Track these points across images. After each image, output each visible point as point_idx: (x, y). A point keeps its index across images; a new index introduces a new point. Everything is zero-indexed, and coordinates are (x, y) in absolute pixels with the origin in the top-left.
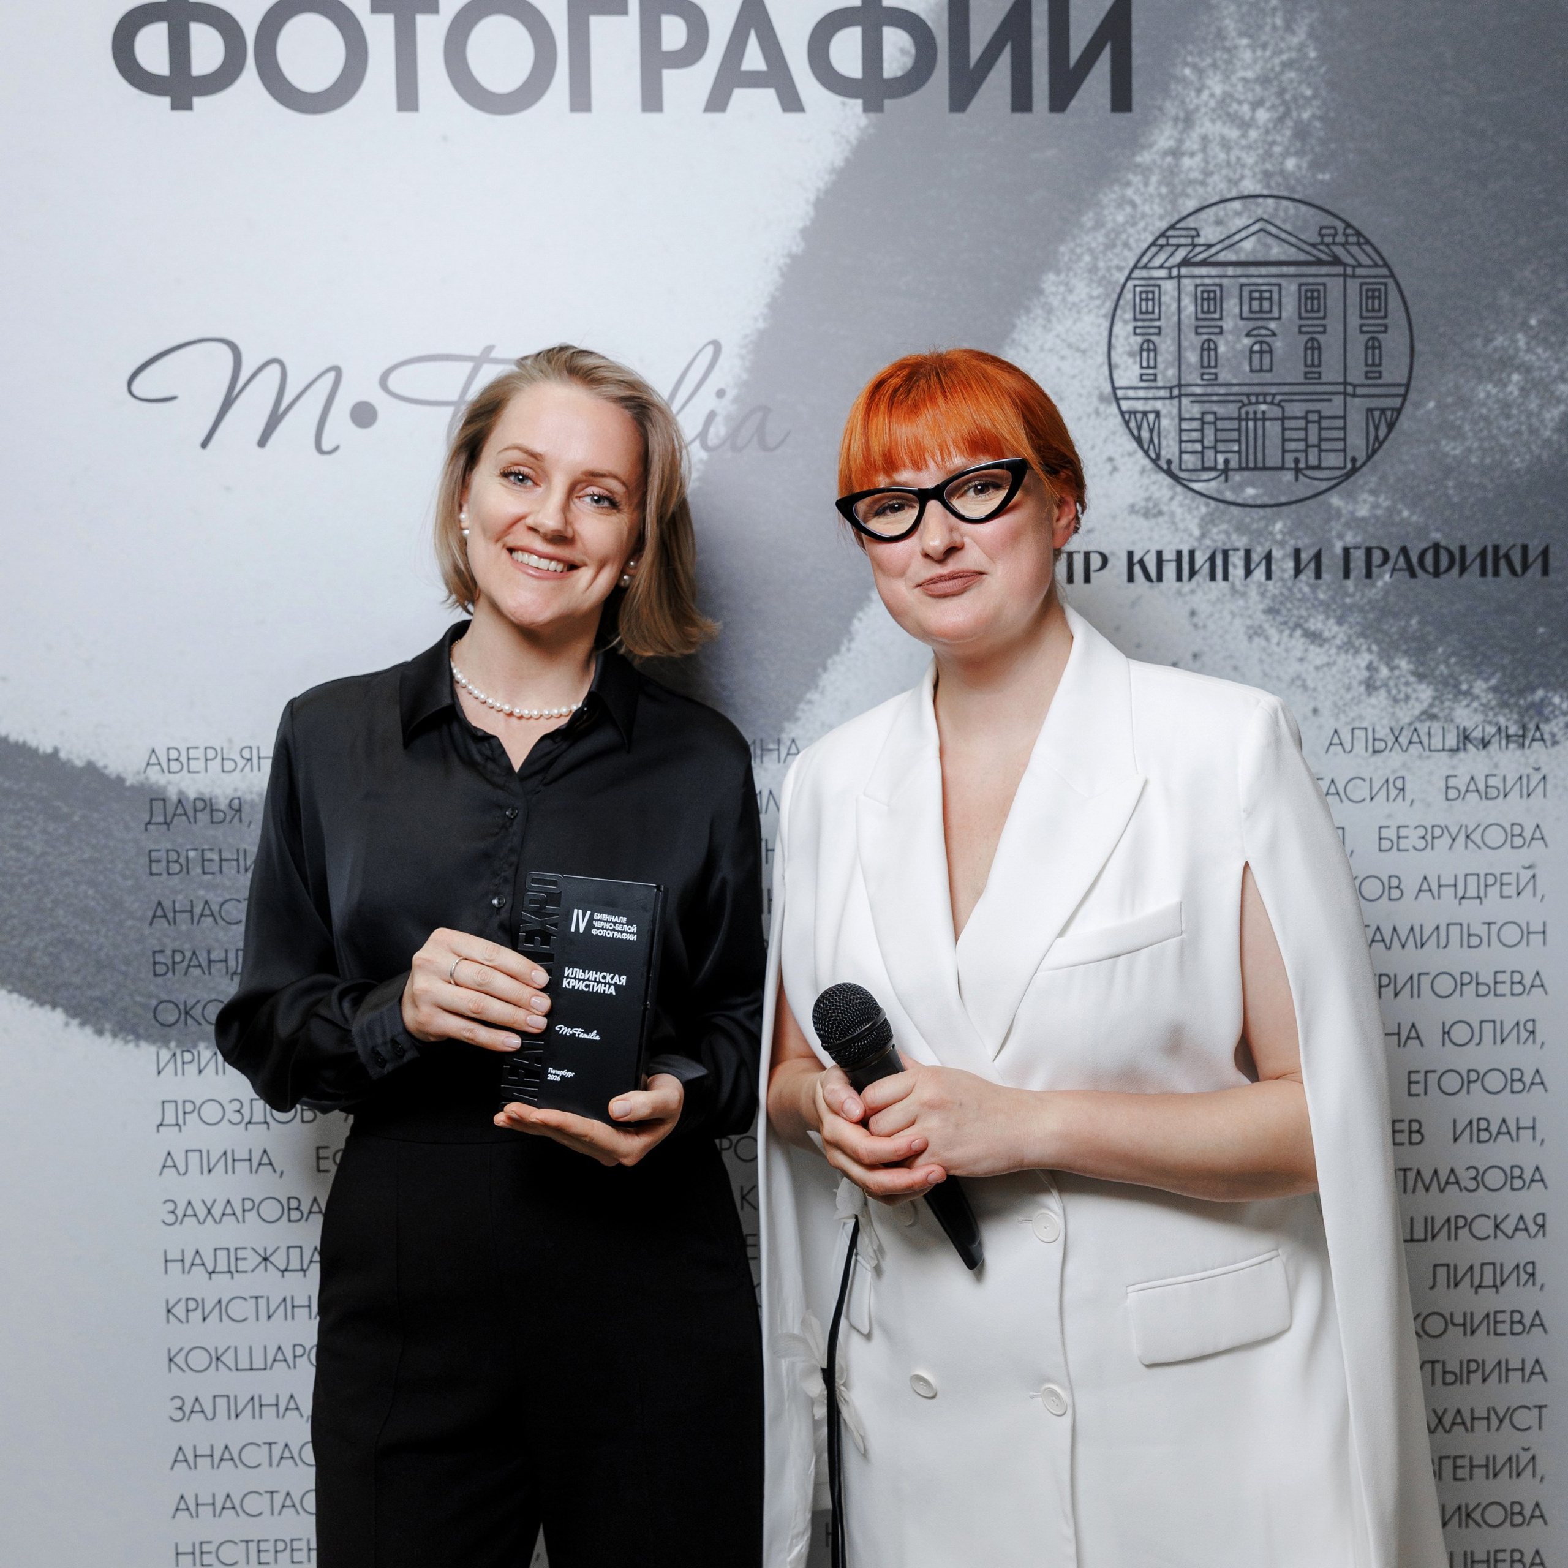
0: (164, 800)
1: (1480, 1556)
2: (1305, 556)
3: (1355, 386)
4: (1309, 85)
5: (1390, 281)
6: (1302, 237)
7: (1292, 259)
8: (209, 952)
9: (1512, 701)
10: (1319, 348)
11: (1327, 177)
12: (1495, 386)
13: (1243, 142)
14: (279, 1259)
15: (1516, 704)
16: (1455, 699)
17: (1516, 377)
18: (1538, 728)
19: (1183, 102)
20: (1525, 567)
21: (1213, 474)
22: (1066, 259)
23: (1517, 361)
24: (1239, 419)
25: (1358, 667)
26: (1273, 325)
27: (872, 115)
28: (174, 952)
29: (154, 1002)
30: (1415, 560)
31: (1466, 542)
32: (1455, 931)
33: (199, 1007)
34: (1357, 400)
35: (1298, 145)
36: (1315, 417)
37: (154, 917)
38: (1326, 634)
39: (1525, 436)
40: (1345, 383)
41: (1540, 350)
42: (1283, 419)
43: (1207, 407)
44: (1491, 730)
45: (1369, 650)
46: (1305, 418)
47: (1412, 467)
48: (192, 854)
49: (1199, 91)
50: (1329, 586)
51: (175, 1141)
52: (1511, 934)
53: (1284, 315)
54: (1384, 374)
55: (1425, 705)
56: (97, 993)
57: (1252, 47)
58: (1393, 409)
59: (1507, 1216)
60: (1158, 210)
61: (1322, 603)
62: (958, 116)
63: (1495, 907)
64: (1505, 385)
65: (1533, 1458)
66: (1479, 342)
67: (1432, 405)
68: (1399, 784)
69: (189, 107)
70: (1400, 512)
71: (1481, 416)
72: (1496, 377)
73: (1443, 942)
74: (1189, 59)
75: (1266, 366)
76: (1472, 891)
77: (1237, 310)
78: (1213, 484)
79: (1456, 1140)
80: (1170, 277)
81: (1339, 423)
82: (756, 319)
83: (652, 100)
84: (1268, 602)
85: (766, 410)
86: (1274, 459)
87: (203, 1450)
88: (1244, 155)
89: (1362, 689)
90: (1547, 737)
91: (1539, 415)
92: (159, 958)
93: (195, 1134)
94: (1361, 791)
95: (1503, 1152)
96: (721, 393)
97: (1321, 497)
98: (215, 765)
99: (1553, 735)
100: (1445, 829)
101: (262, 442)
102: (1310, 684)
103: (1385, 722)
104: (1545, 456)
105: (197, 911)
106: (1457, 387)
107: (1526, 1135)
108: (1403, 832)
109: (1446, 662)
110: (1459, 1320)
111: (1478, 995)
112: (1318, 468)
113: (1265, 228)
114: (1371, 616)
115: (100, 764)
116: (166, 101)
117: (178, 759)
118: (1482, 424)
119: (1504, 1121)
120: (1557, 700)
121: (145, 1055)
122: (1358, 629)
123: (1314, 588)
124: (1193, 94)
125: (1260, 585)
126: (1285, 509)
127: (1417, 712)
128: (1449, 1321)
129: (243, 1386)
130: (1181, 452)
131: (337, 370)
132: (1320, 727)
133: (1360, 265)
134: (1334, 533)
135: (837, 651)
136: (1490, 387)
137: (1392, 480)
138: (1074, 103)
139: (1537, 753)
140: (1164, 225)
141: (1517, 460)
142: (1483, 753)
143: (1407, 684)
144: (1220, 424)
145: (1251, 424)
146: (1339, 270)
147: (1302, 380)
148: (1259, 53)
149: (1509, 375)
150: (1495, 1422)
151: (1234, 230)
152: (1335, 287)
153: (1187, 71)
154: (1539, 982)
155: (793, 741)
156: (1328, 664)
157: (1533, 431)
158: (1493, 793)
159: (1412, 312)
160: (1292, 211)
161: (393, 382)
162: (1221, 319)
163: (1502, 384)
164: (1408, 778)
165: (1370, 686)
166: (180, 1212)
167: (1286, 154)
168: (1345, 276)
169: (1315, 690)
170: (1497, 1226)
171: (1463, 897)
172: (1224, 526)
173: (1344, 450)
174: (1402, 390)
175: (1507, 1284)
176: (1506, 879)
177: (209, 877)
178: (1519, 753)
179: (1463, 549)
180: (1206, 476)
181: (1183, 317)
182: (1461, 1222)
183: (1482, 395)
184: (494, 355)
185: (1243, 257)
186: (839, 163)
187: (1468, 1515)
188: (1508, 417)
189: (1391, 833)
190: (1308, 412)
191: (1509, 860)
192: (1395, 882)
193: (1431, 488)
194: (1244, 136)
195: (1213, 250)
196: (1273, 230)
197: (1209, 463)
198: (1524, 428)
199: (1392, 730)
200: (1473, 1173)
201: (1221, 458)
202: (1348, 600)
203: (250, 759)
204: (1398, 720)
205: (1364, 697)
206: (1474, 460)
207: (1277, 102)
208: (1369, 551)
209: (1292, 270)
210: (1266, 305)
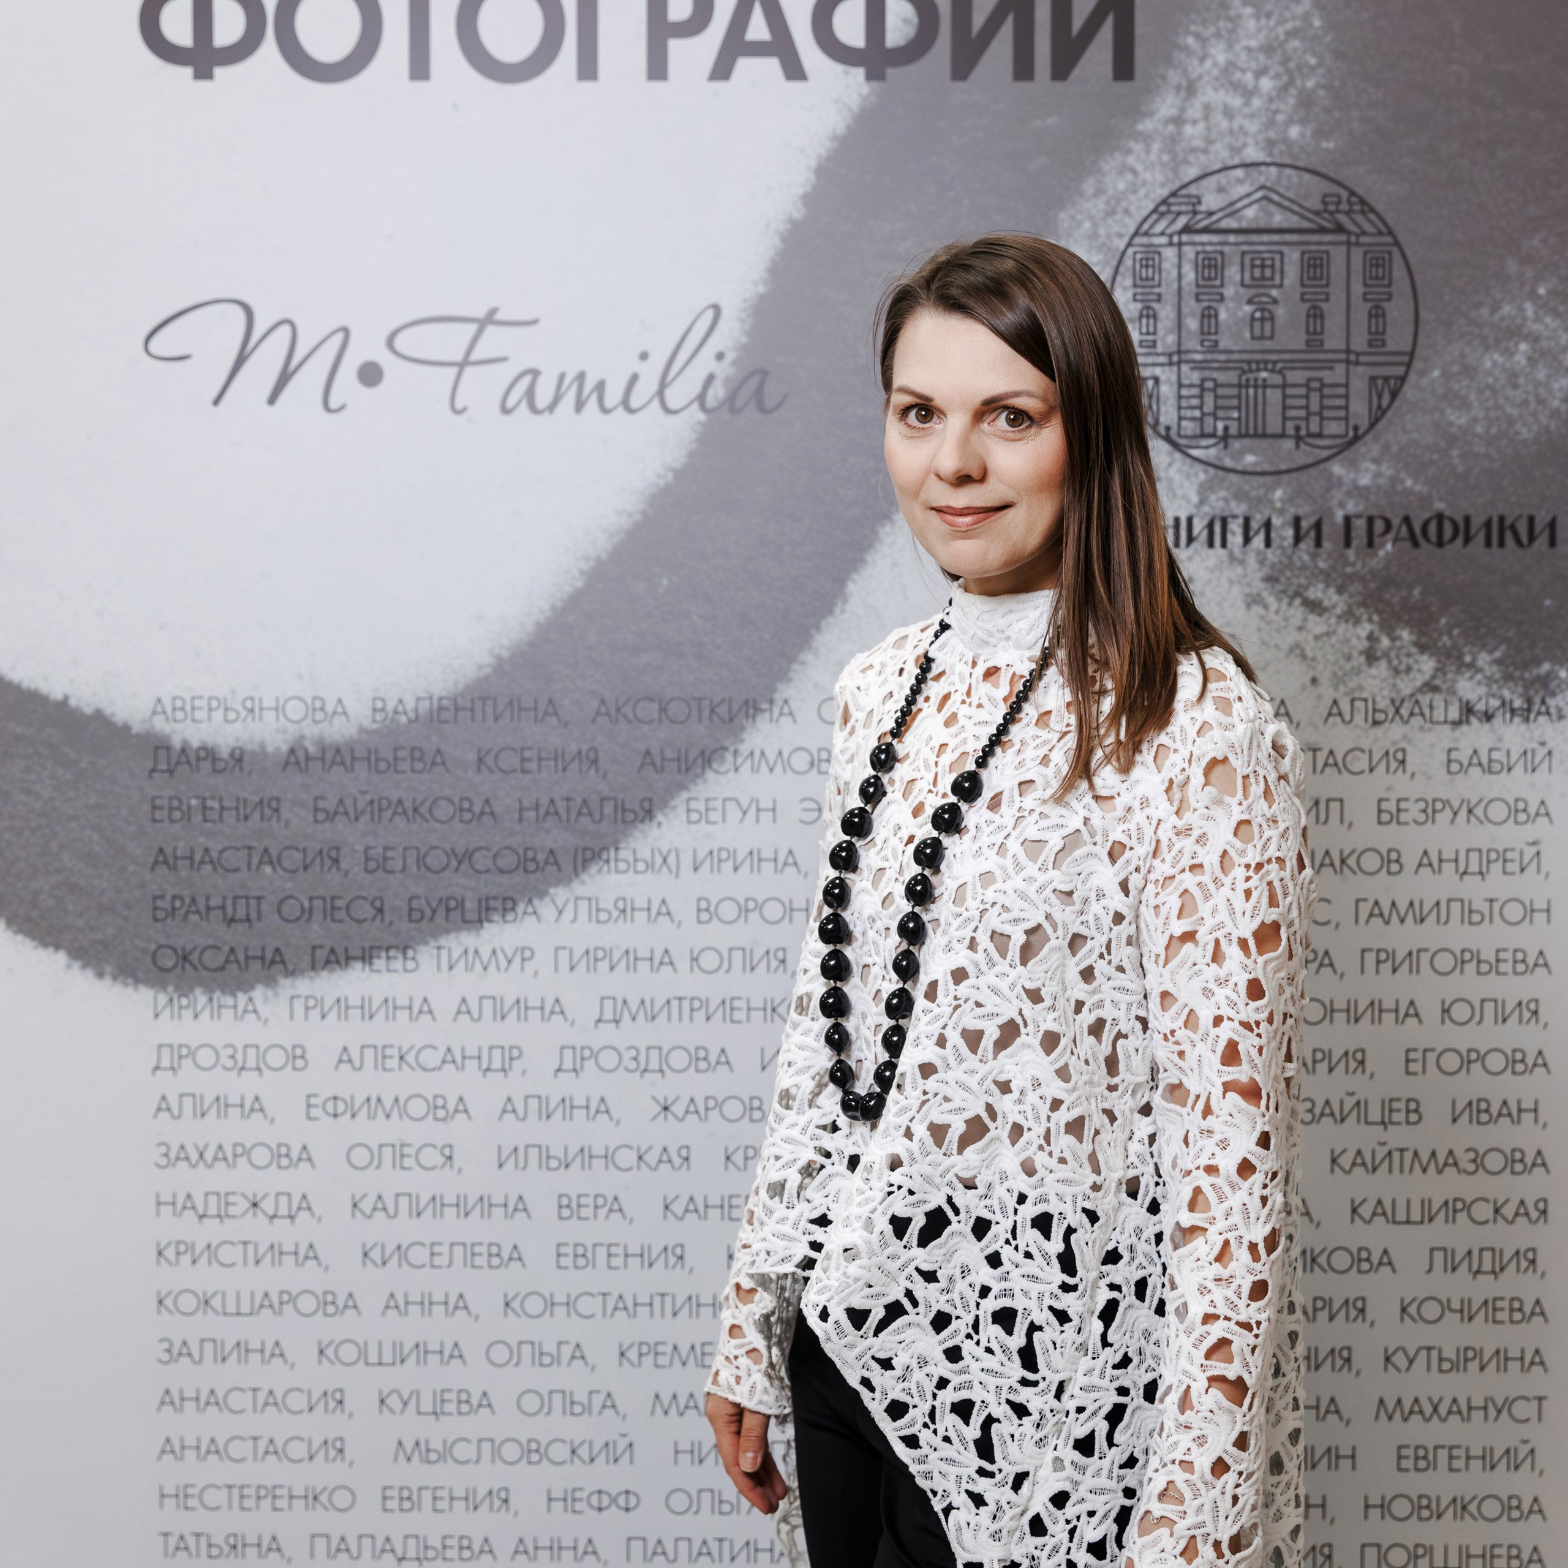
0: (168, 748)
1: (1476, 1550)
2: (1305, 524)
3: (1358, 354)
4: (1314, 54)
5: (1395, 250)
6: (1307, 204)
7: (1295, 226)
8: (208, 898)
9: (1517, 674)
10: (1322, 316)
11: (1331, 145)
12: (1502, 354)
13: (1246, 110)
14: (268, 1206)
15: (1522, 678)
16: (1458, 671)
17: (1523, 346)
18: (1543, 702)
19: (1185, 71)
20: (1532, 538)
21: (1211, 441)
22: (1066, 224)
23: (1525, 331)
24: (1240, 386)
25: (1358, 638)
26: (1274, 293)
27: (875, 84)
28: (174, 898)
29: (153, 947)
30: (1417, 529)
31: (1471, 512)
32: (1456, 907)
33: (196, 954)
34: (1360, 369)
35: (1302, 113)
36: (1316, 385)
37: (156, 862)
38: (1326, 603)
39: (1533, 406)
40: (1348, 351)
41: (1548, 320)
42: (1284, 386)
43: (1207, 374)
44: (1495, 703)
45: (1370, 620)
46: (1307, 385)
47: (1415, 436)
48: (194, 802)
49: (1202, 60)
50: (1329, 556)
51: (171, 1085)
52: (1514, 912)
53: (1286, 282)
54: (1389, 342)
55: (1427, 677)
56: (99, 936)
57: (1257, 17)
58: (1396, 378)
59: (1507, 1201)
60: (1160, 178)
61: (1322, 571)
62: (960, 85)
63: (1497, 884)
64: (1512, 354)
65: (1532, 1451)
66: (1485, 311)
67: (1436, 373)
68: (1400, 756)
69: (209, 76)
70: (1402, 482)
71: (1488, 386)
72: (1503, 346)
73: (1443, 918)
74: (1193, 28)
75: (1267, 333)
76: (1474, 867)
77: (1238, 278)
78: (1213, 451)
79: (1454, 1120)
80: (1171, 244)
81: (1342, 391)
82: (756, 284)
83: (657, 69)
84: (1266, 570)
85: (764, 373)
86: (1274, 425)
87: (190, 1393)
88: (1246, 123)
89: (1362, 659)
90: (1553, 711)
91: (1547, 384)
92: (160, 903)
93: (189, 1079)
94: (1360, 763)
95: (1504, 1135)
96: (720, 356)
97: (1322, 466)
98: (218, 715)
99: (1559, 710)
100: (1446, 803)
101: (272, 400)
102: (1309, 653)
103: (1386, 693)
104: (1553, 426)
105: (198, 857)
106: (1463, 356)
107: (1527, 1118)
108: (1403, 805)
109: (1449, 633)
110: (1456, 1305)
111: (1479, 973)
112: (1320, 435)
113: (1268, 195)
114: (1372, 586)
115: (108, 711)
116: (188, 72)
117: (183, 708)
118: (1488, 394)
119: (1505, 1103)
120: (1563, 674)
121: (144, 997)
122: (1359, 598)
123: (1314, 557)
124: (1196, 62)
125: (1258, 553)
126: (1285, 477)
127: (1418, 683)
128: (1446, 1307)
129: (229, 1331)
130: (1180, 418)
131: (346, 331)
132: (1319, 697)
133: (1364, 233)
134: (1335, 501)
135: (831, 612)
136: (1496, 356)
137: (1395, 449)
138: (1076, 72)
139: (1543, 727)
140: (1164, 192)
141: (1524, 431)
142: (1487, 726)
143: (1409, 655)
144: (1220, 391)
145: (1251, 391)
146: (1343, 237)
147: (1303, 347)
148: (1263, 22)
149: (1516, 344)
150: (1492, 1412)
151: (1236, 197)
152: (1338, 255)
153: (1190, 40)
154: (1542, 961)
155: (786, 701)
156: (1328, 634)
157: (1541, 401)
158: (1496, 767)
159: (1418, 279)
160: (1295, 180)
161: (400, 343)
162: (1222, 285)
163: (1509, 353)
164: (1409, 749)
165: (1371, 657)
166: (173, 1155)
167: (1290, 121)
168: (1348, 243)
169: (1314, 659)
170: (1497, 1211)
171: (1465, 873)
172: (1223, 493)
173: (1346, 419)
174: (1406, 359)
175: (1507, 1272)
176: (1509, 855)
177: (209, 825)
178: (1523, 727)
179: (1467, 519)
180: (1204, 442)
181: (1184, 283)
182: (1459, 1205)
183: (1488, 364)
184: (499, 316)
185: (1244, 225)
186: (841, 129)
187: (1464, 1508)
188: (1515, 386)
189: (1391, 806)
190: (1309, 380)
191: (1512, 836)
192: (1394, 856)
193: (1436, 457)
194: (1247, 104)
195: (1215, 218)
196: (1276, 198)
197: (1208, 429)
198: (1531, 398)
199: (1393, 701)
200: (1472, 1155)
201: (1220, 426)
202: (1349, 570)
203: (252, 711)
204: (1399, 692)
205: (1364, 668)
206: (1479, 429)
207: (1281, 70)
208: (1370, 521)
209: (1295, 238)
210: (1268, 272)
